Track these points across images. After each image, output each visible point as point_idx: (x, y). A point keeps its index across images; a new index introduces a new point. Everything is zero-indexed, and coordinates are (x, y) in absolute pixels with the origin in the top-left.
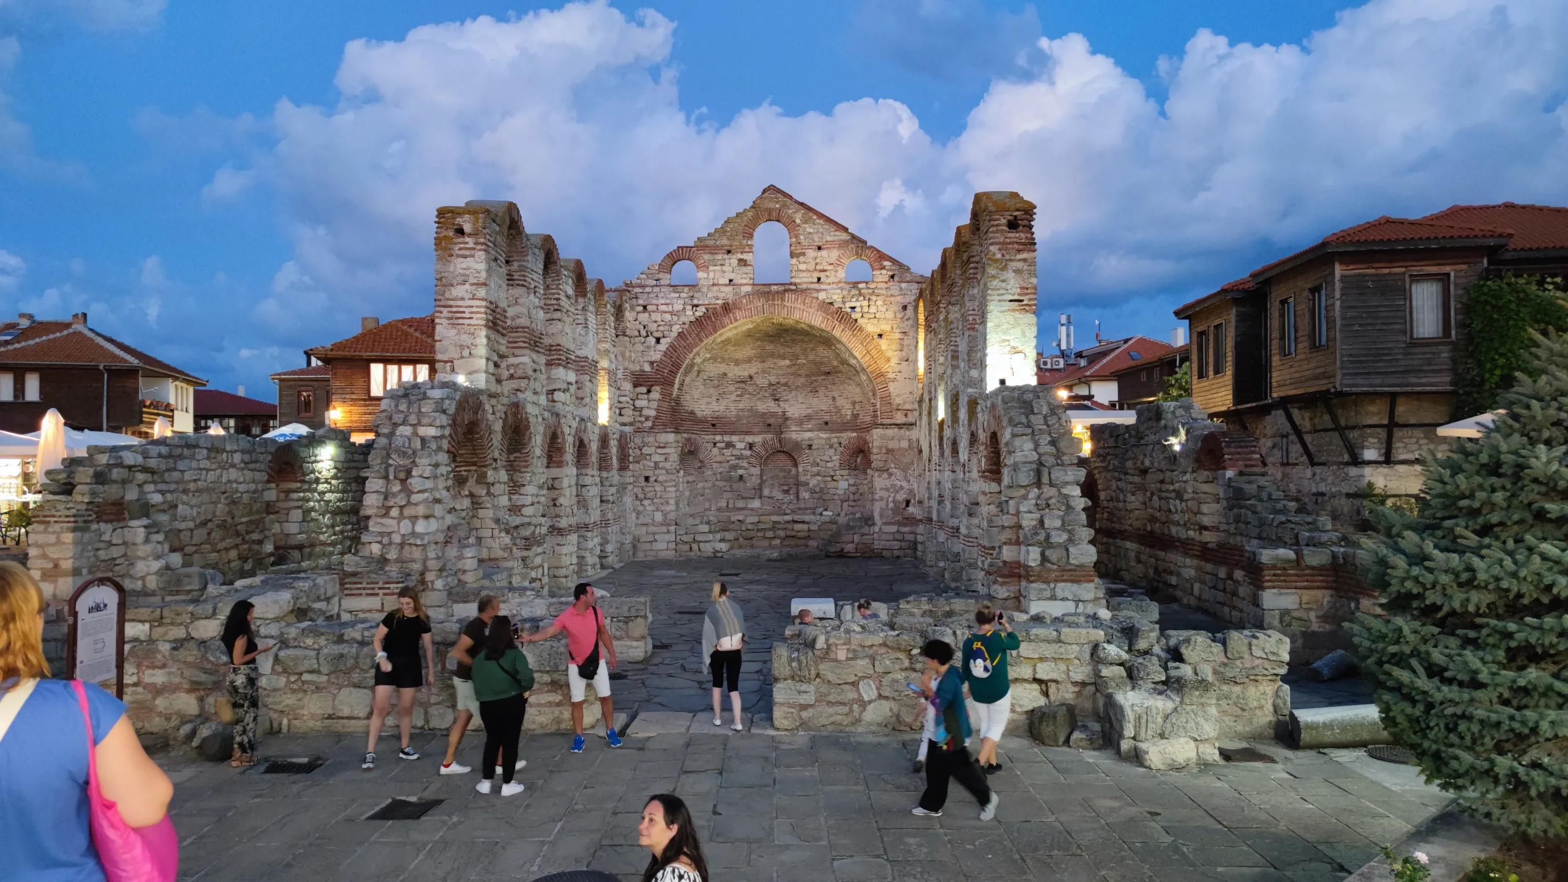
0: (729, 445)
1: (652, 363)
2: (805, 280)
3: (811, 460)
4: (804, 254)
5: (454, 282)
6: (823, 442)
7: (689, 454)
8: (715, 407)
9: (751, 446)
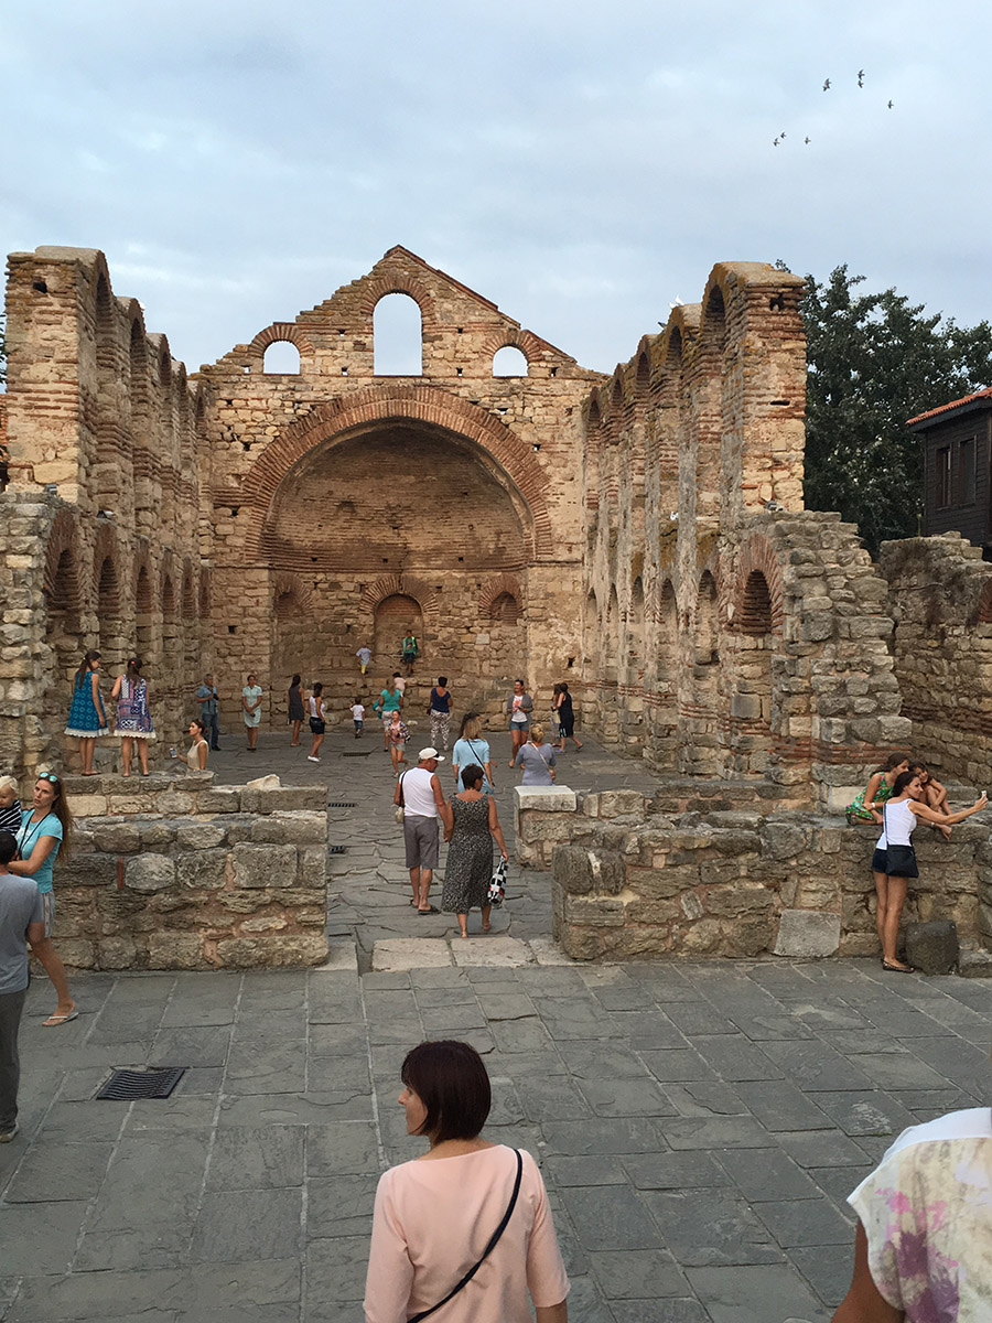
0: (335, 586)
1: (238, 476)
2: (442, 372)
3: (440, 607)
4: (440, 338)
5: (34, 357)
6: (457, 583)
7: (284, 599)
8: (317, 535)
9: (362, 587)
